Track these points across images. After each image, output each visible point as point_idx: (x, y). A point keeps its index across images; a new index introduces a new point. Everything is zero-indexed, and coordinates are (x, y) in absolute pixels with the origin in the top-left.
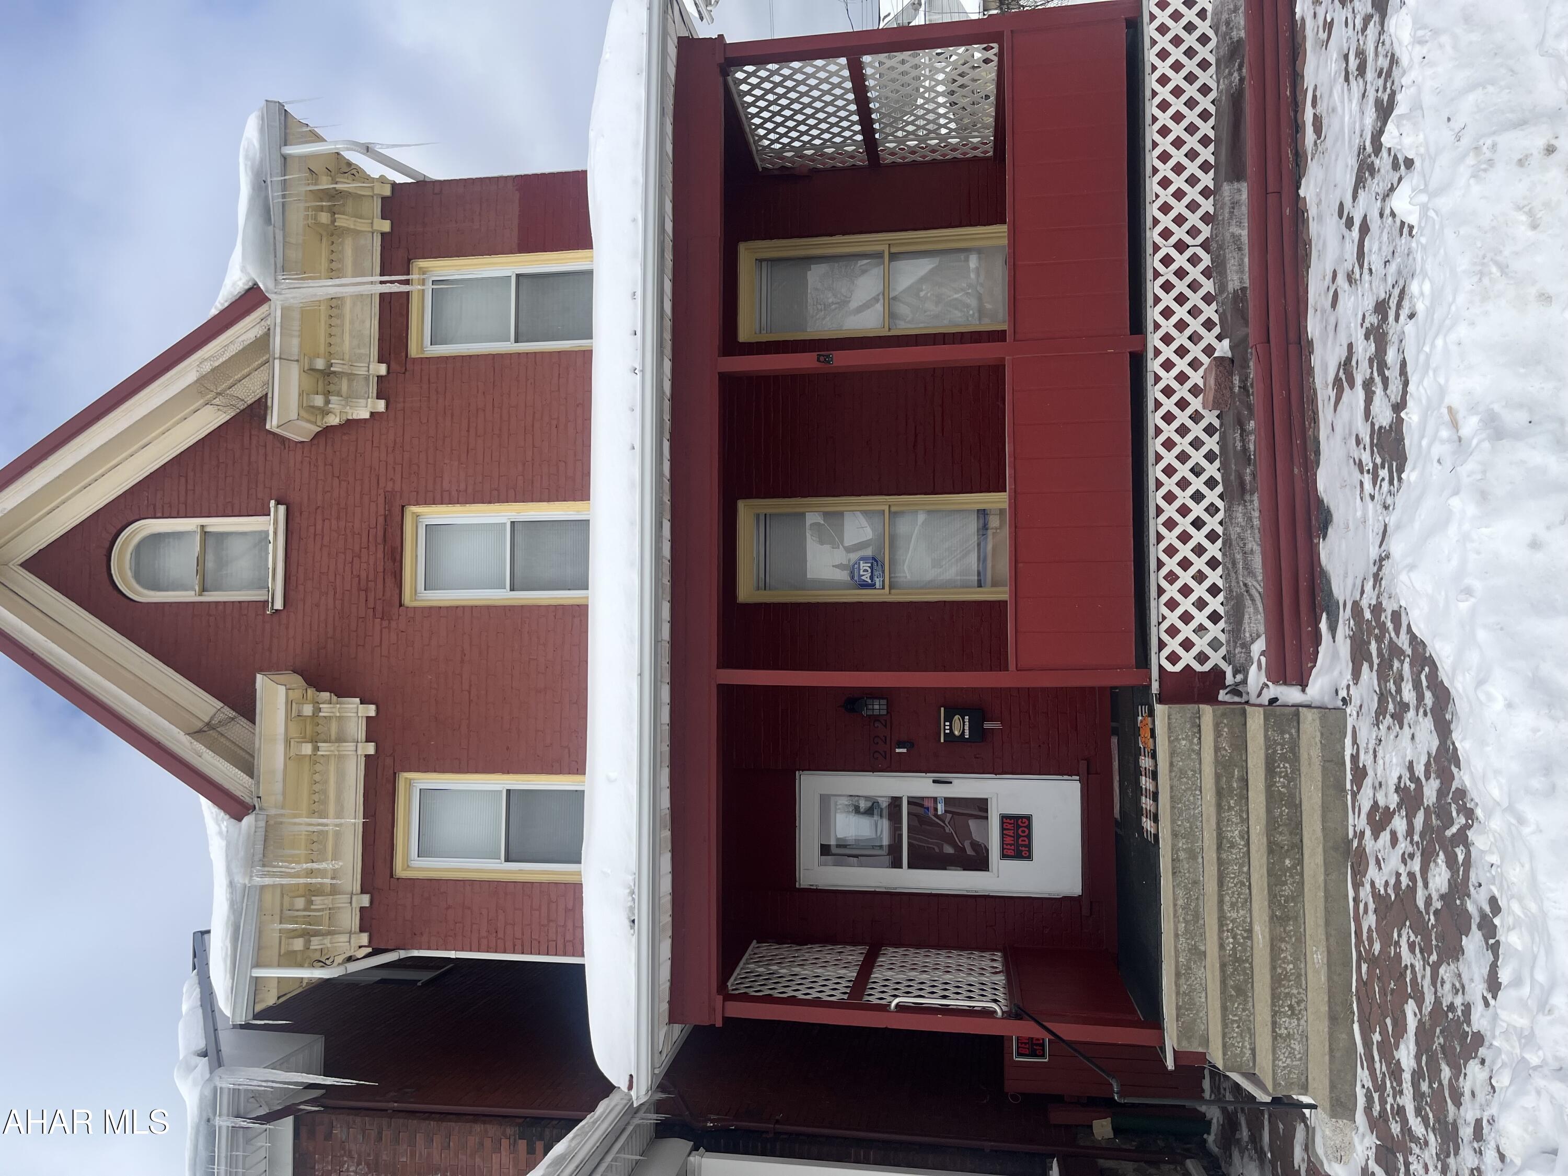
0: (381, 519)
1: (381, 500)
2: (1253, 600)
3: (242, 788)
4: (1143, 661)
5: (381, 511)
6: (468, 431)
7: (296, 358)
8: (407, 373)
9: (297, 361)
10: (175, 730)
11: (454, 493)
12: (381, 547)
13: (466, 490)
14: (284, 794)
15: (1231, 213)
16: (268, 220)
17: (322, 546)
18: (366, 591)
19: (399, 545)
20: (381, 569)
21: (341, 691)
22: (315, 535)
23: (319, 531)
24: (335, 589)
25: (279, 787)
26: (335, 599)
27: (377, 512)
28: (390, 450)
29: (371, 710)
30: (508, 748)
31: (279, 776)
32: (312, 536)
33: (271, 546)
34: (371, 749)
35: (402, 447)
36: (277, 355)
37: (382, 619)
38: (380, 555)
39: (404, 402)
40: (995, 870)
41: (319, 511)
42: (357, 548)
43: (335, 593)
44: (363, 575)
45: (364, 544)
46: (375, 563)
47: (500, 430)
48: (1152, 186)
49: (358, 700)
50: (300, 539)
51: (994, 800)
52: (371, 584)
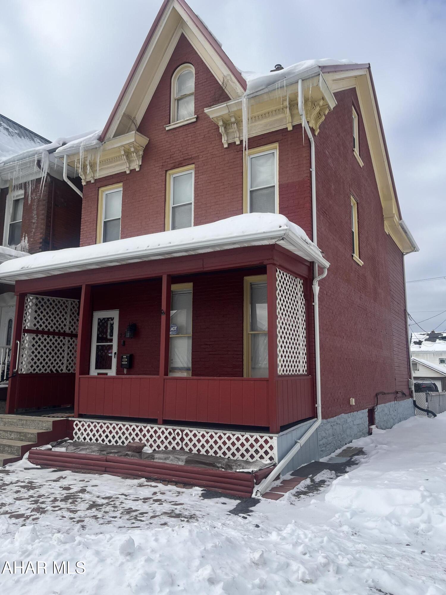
0: (190, 157)
1: (197, 155)
2: (75, 450)
3: (109, 136)
4: (81, 416)
5: (193, 156)
6: (217, 181)
7: (230, 111)
8: (237, 153)
9: (229, 112)
10: (124, 109)
11: (198, 180)
12: (182, 159)
13: (198, 185)
14: (109, 150)
15: (176, 458)
16: (269, 85)
17: (184, 138)
18: (170, 158)
19: (183, 165)
20: (176, 161)
21: (144, 158)
22: (187, 134)
23: (188, 135)
24: (171, 146)
25: (110, 147)
26: (168, 148)
27: (192, 154)
28: (212, 154)
29: (137, 169)
30: (127, 216)
31: (113, 147)
32: (187, 133)
33: (183, 120)
34: (128, 172)
35: (213, 157)
36: (228, 104)
37: (162, 165)
38: (180, 159)
39: (227, 154)
40: (95, 371)
41: (194, 133)
42: (182, 151)
43: (170, 147)
44: (175, 155)
45: (183, 153)
46: (178, 158)
47: (217, 193)
48: (203, 431)
49: (140, 164)
50: (186, 130)
51: (111, 371)
52: (172, 159)
